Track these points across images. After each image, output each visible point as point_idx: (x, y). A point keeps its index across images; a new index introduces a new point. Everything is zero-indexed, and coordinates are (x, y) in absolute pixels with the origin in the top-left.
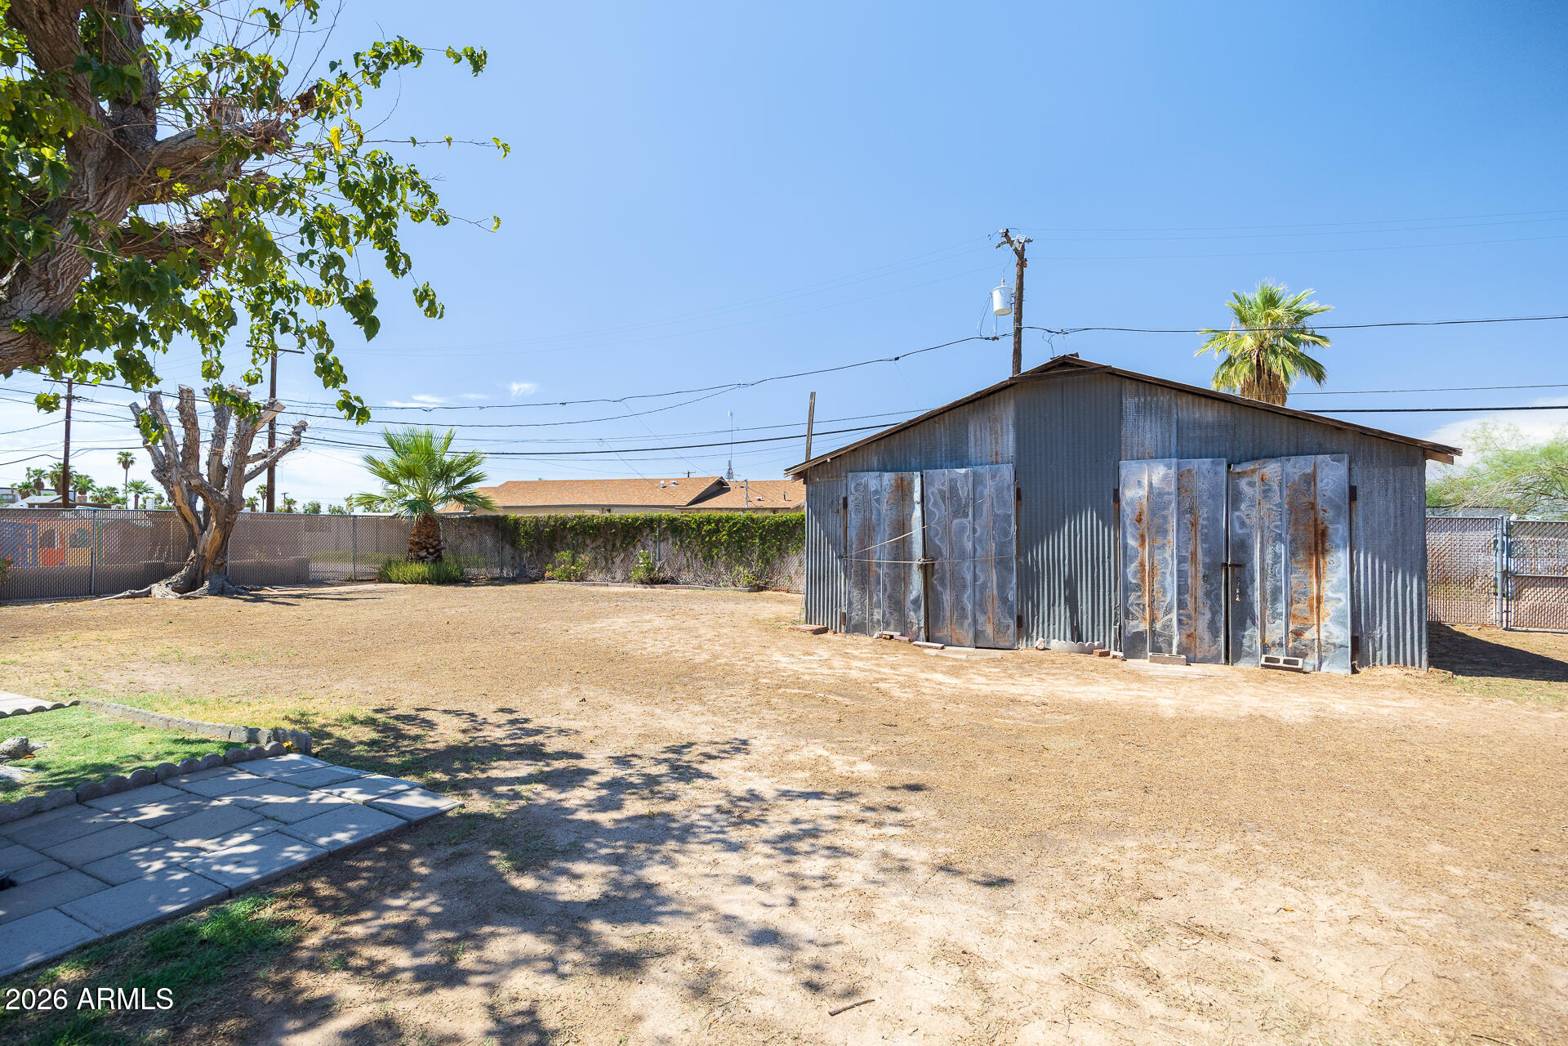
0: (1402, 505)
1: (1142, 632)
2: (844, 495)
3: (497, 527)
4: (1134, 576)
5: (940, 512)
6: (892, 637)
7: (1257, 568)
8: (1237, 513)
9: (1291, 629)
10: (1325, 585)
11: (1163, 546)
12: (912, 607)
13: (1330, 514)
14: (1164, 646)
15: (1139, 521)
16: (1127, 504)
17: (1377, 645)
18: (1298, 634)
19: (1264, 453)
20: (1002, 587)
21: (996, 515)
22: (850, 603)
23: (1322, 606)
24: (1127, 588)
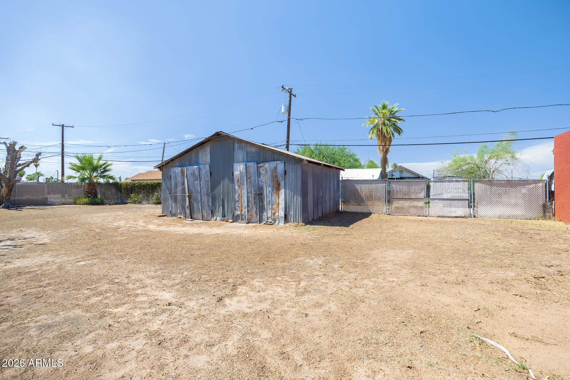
0: (296, 176)
1: (239, 215)
2: (170, 175)
3: (116, 186)
4: (237, 198)
5: (191, 179)
6: (181, 217)
7: (265, 195)
8: (260, 179)
9: (273, 212)
10: (280, 199)
11: (244, 189)
12: (187, 208)
13: (281, 179)
14: (244, 218)
15: (238, 181)
16: (235, 176)
17: (291, 217)
18: (274, 214)
19: (266, 161)
20: (208, 202)
21: (206, 180)
22: (172, 208)
23: (279, 205)
24: (235, 202)
